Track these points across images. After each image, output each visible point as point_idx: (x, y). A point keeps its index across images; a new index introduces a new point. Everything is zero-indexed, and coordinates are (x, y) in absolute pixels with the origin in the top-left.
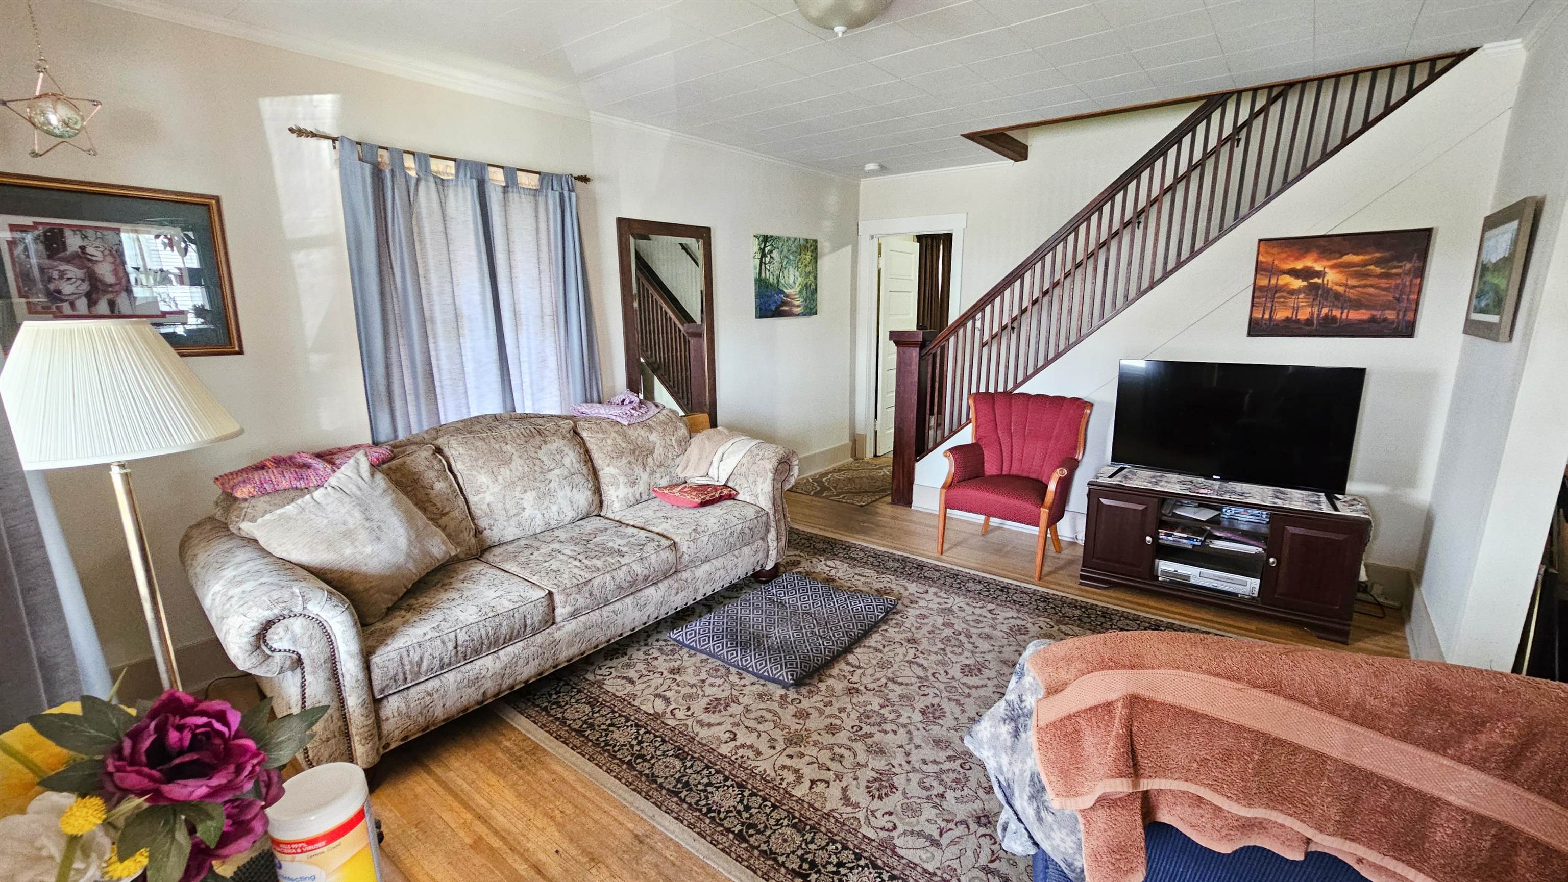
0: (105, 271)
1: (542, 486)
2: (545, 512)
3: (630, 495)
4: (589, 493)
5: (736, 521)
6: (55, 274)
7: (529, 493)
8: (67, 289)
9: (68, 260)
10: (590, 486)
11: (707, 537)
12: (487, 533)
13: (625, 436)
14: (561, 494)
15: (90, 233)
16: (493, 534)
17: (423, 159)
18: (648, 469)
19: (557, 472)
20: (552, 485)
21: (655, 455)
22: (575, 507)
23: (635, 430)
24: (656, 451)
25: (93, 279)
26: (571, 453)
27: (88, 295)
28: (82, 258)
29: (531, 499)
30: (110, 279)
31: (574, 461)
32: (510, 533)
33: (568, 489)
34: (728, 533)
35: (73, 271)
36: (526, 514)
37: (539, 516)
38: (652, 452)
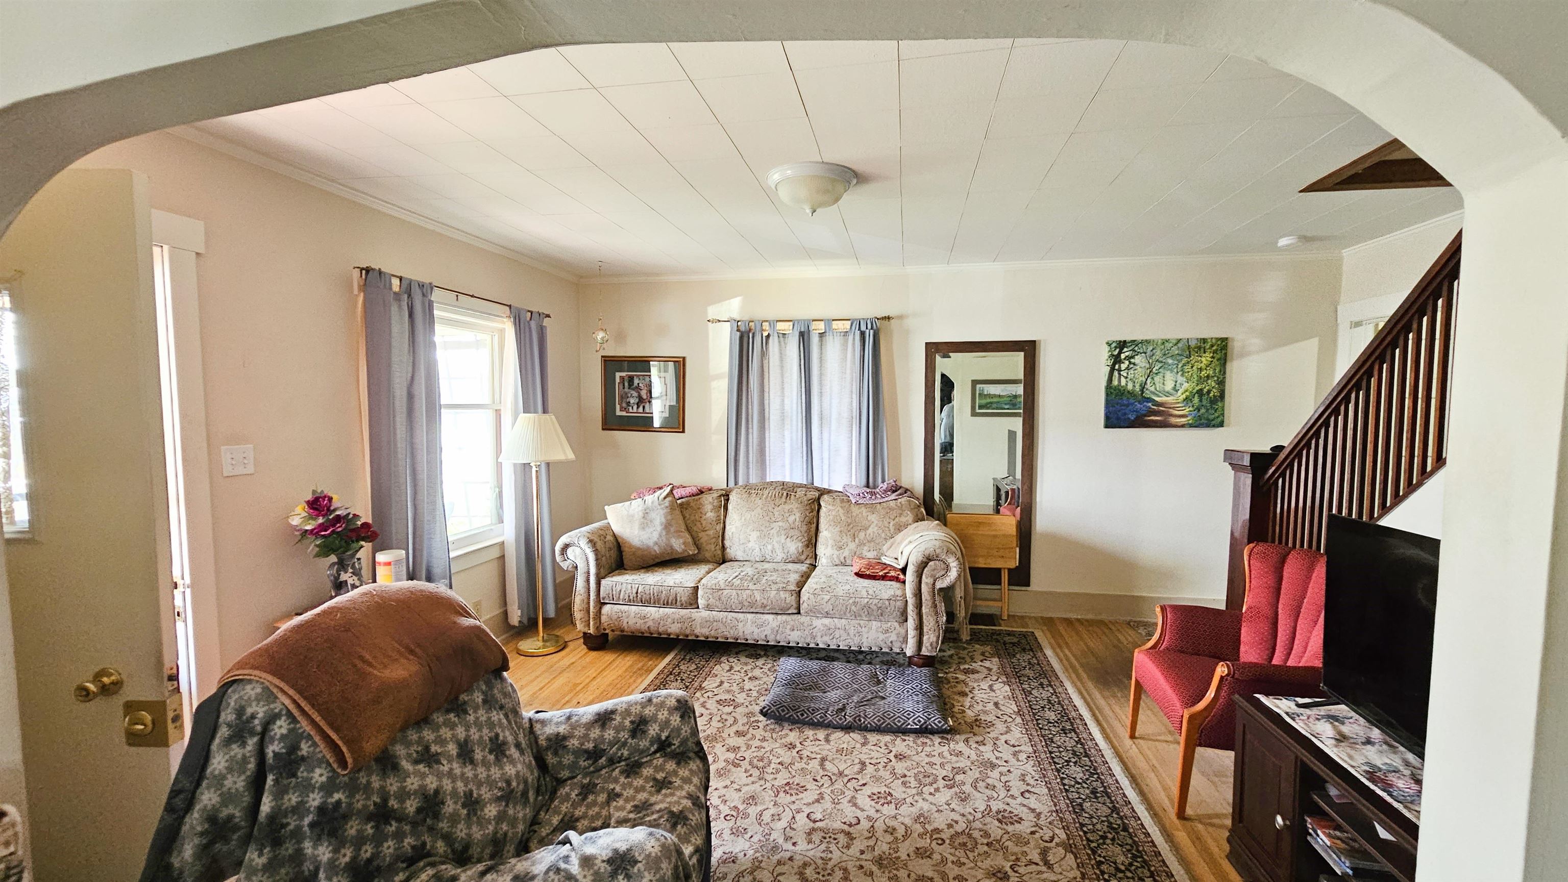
0: (644, 393)
1: (765, 530)
2: (762, 547)
3: (835, 556)
4: (800, 545)
5: (864, 594)
6: (629, 395)
7: (755, 532)
8: (632, 401)
9: (633, 389)
10: (804, 540)
11: (828, 597)
12: (728, 550)
13: (848, 511)
14: (776, 539)
15: (641, 377)
16: (731, 552)
17: (773, 323)
18: (857, 540)
19: (780, 524)
20: (772, 531)
21: (868, 532)
22: (786, 551)
23: (859, 508)
24: (870, 529)
25: (640, 397)
26: (798, 515)
27: (637, 404)
28: (638, 388)
29: (755, 537)
30: (645, 397)
31: (798, 520)
32: (740, 555)
33: (783, 537)
34: (851, 601)
35: (635, 394)
36: (750, 545)
37: (758, 549)
38: (866, 529)
